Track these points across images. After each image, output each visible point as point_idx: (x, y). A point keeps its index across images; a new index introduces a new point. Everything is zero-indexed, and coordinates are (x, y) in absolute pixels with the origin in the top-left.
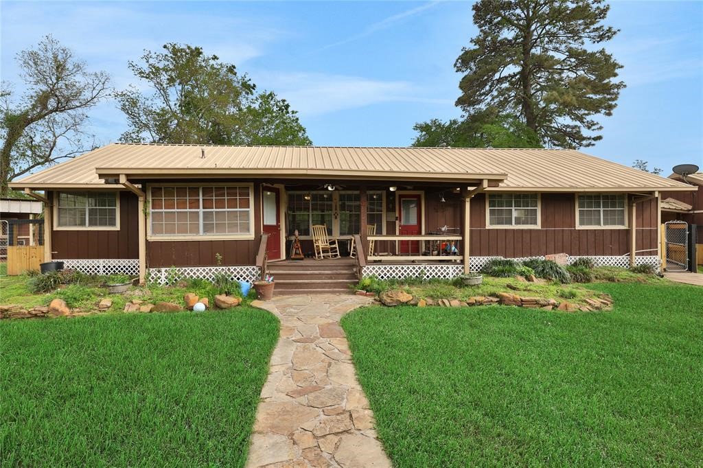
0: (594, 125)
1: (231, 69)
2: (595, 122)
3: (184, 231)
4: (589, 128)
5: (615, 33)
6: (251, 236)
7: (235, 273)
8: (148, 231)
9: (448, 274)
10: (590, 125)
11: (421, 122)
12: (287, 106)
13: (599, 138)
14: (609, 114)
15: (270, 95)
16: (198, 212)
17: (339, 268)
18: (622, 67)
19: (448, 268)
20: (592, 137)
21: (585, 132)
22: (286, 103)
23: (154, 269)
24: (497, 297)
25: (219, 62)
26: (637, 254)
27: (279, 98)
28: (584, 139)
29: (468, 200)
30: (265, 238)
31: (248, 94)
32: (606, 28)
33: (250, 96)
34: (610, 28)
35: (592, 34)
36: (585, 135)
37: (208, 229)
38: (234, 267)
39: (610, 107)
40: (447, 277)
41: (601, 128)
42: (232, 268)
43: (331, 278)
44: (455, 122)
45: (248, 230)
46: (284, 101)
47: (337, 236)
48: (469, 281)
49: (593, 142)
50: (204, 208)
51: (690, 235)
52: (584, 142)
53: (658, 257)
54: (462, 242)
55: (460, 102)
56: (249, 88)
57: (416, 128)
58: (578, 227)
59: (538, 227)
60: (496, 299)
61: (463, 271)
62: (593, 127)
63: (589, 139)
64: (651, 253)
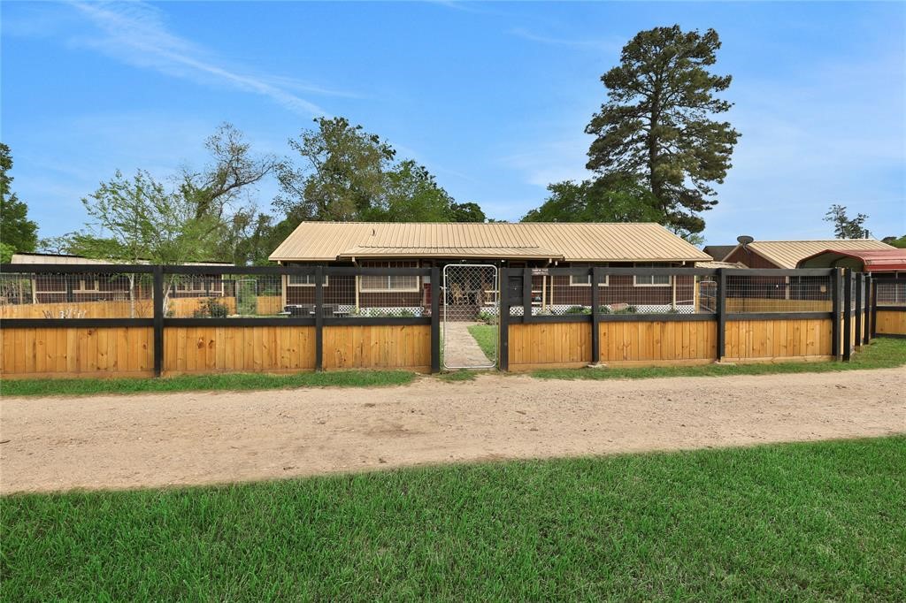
0: (710, 191)
1: (375, 139)
2: (711, 189)
4: (706, 193)
5: (730, 106)
6: (417, 290)
8: (360, 287)
10: (707, 191)
11: (555, 182)
12: (427, 173)
13: (715, 203)
14: (721, 182)
15: (411, 162)
18: (740, 135)
20: (710, 201)
22: (425, 170)
23: (363, 308)
25: (363, 131)
26: (677, 304)
27: (418, 165)
28: (704, 203)
30: (425, 291)
31: (388, 159)
32: (722, 101)
33: (390, 161)
34: (725, 102)
35: (711, 106)
36: (704, 200)
39: (721, 176)
41: (716, 193)
44: (588, 182)
45: (416, 286)
46: (423, 168)
47: (468, 290)
49: (711, 206)
53: (693, 306)
54: (541, 294)
55: (589, 166)
56: (389, 154)
57: (550, 188)
58: (635, 285)
59: (607, 285)
62: (709, 193)
63: (707, 203)
64: (688, 303)
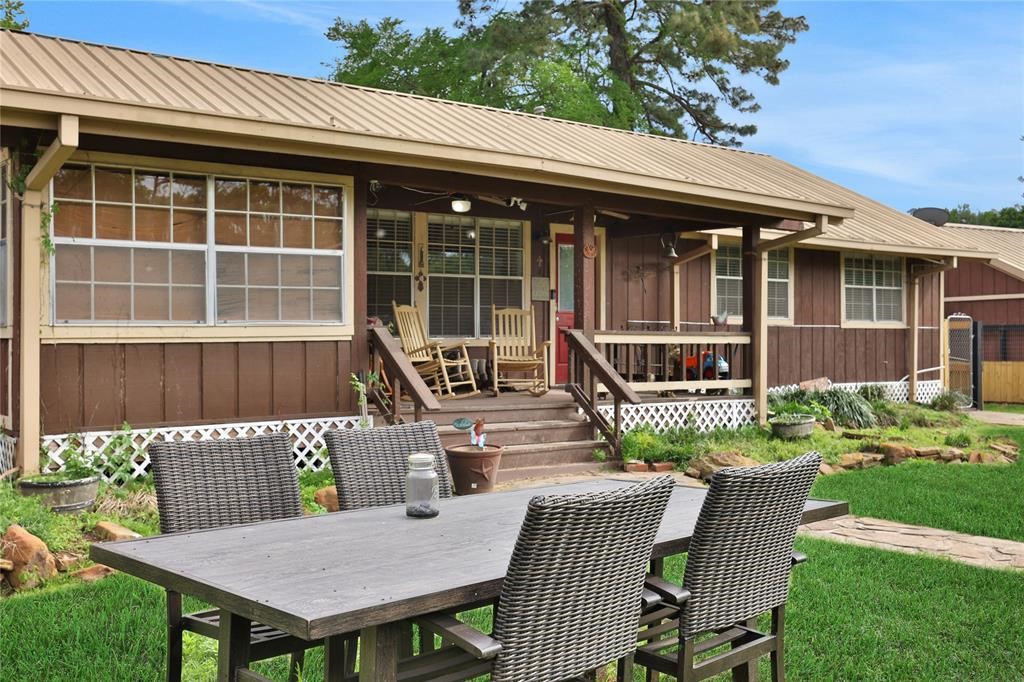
0: (744, 98)
2: (748, 94)
3: (159, 313)
4: (735, 104)
6: (345, 329)
7: (302, 438)
8: (43, 310)
9: (730, 420)
10: (739, 98)
13: (750, 130)
14: (773, 81)
16: (202, 254)
17: (539, 413)
19: (730, 406)
20: (740, 126)
21: (725, 113)
23: (58, 438)
24: (878, 450)
28: (723, 127)
29: (765, 255)
36: (725, 121)
37: (230, 306)
38: (298, 422)
39: (777, 66)
40: (729, 425)
41: (755, 108)
42: (293, 426)
43: (538, 440)
45: (337, 312)
48: (797, 428)
49: (739, 138)
50: (217, 242)
51: (975, 340)
52: (721, 135)
53: (940, 383)
54: (750, 349)
58: (844, 323)
59: (790, 320)
60: (880, 457)
61: (753, 413)
62: (743, 105)
63: (732, 129)
64: (932, 376)
